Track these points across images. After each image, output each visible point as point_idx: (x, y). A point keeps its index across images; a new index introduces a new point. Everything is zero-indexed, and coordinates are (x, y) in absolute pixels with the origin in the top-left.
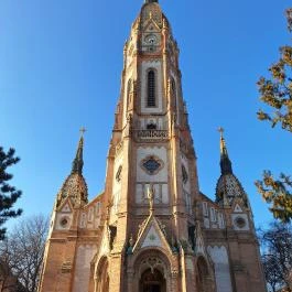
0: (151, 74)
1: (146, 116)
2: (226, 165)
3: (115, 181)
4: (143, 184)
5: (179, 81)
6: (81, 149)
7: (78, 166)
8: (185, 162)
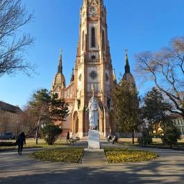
0: (93, 30)
1: (91, 52)
2: (127, 68)
3: (78, 80)
4: (90, 83)
5: (106, 30)
6: (61, 61)
7: (60, 69)
8: (107, 72)
